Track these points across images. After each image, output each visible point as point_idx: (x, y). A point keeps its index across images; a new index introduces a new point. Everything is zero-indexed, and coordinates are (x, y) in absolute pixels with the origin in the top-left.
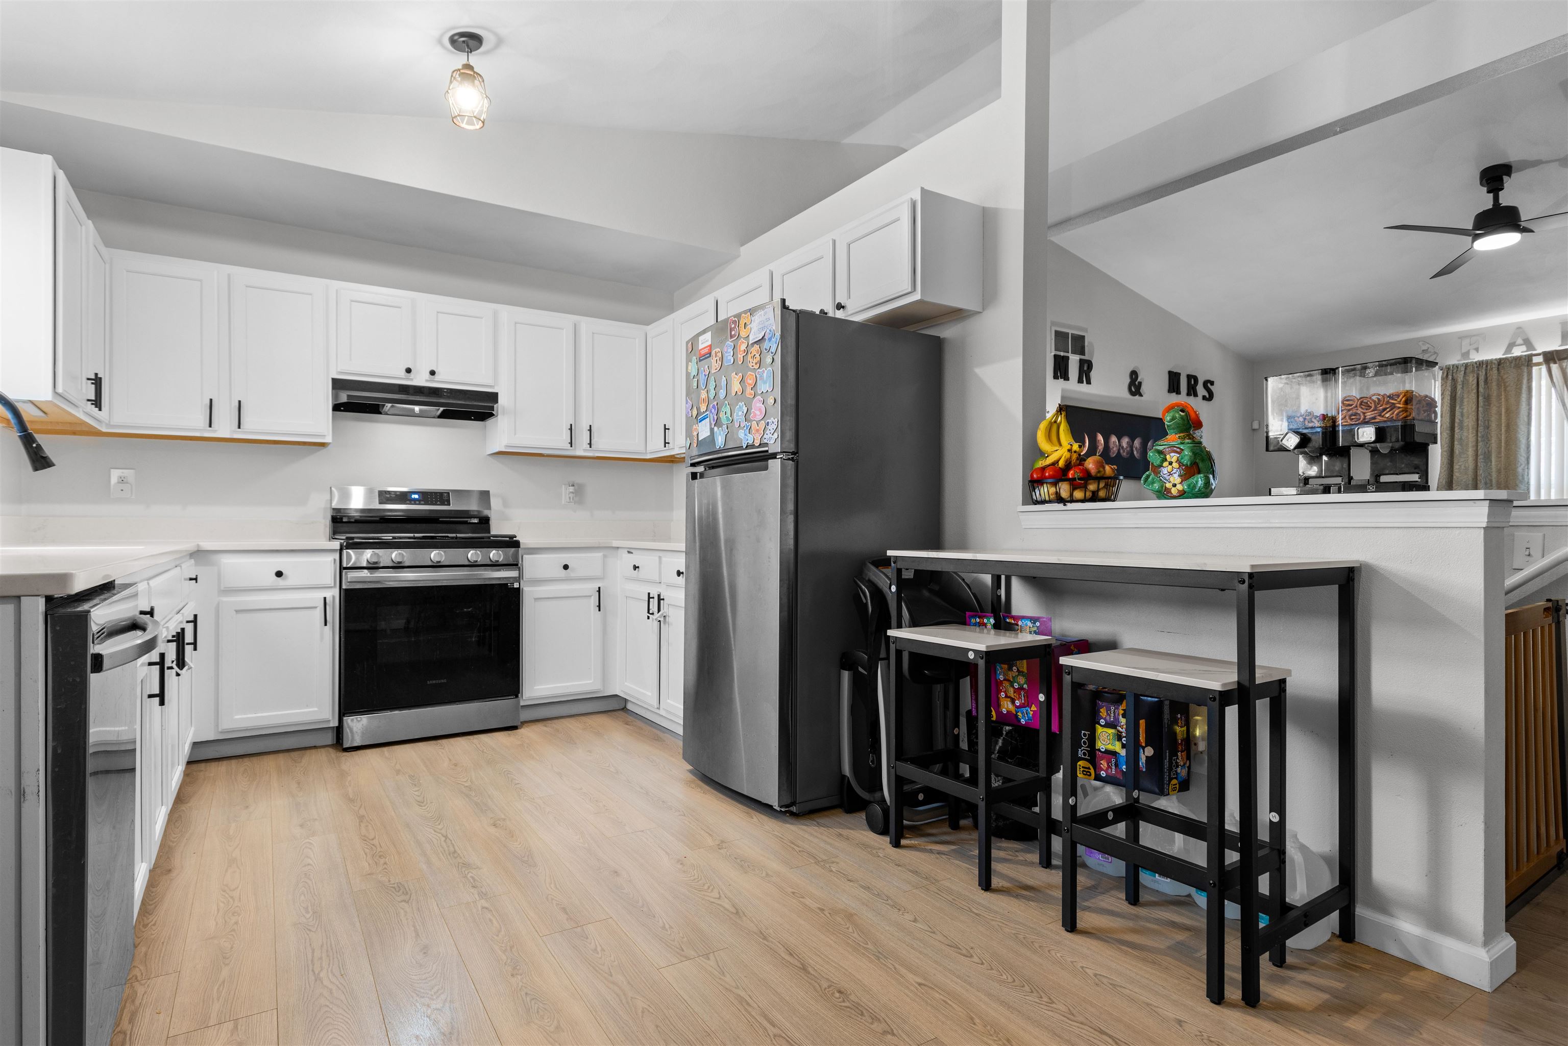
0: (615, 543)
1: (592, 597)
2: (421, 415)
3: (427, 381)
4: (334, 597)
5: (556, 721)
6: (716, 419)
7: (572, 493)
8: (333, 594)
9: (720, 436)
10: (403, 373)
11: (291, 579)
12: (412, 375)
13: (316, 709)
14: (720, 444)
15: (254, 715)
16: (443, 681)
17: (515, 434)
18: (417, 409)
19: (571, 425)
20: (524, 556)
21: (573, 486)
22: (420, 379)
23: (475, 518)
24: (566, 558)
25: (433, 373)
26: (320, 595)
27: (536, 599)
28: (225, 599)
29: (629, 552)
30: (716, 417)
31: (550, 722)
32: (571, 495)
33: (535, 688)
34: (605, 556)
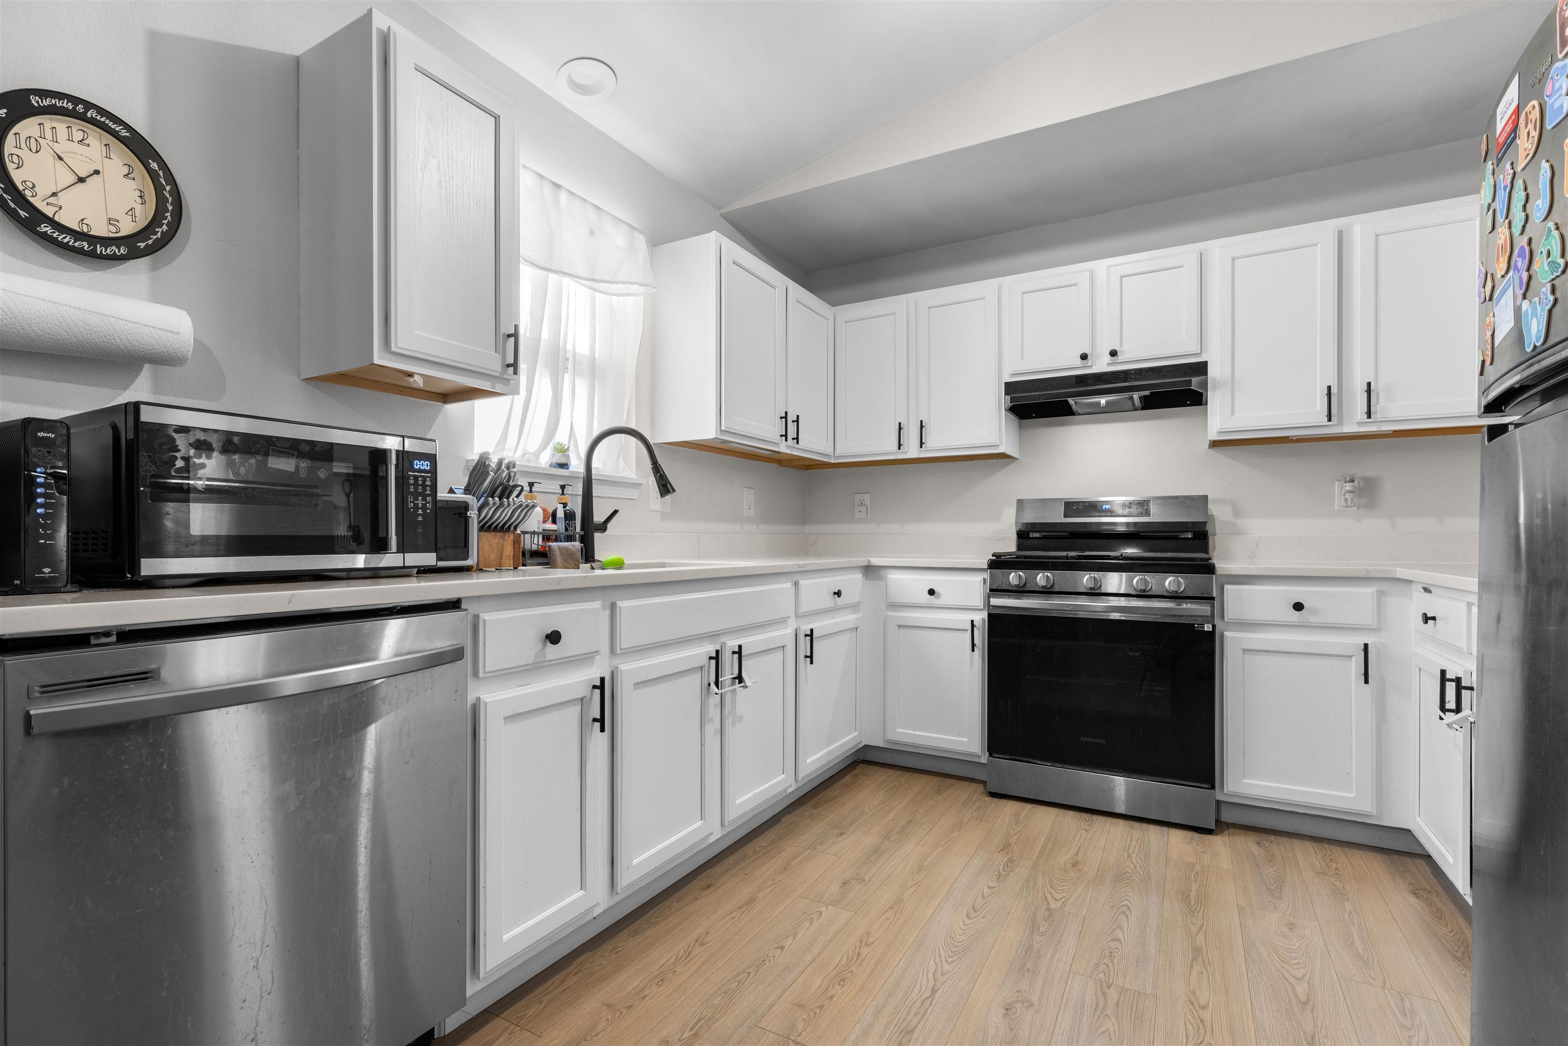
0: (1401, 573)
1: (1353, 658)
2: (1110, 409)
3: (1109, 364)
4: (983, 620)
5: (1283, 840)
6: (1525, 280)
7: (1350, 492)
8: (981, 617)
9: (1535, 319)
10: (1078, 362)
11: (945, 598)
12: (1089, 362)
13: (966, 740)
14: (1534, 339)
15: (912, 732)
16: (1100, 741)
17: (1233, 414)
18: (1103, 401)
19: (1329, 388)
20: (1227, 587)
21: (1353, 481)
22: (1101, 365)
23: (1188, 532)
24: (1298, 592)
25: (1113, 353)
26: (969, 616)
27: (1245, 651)
28: (890, 613)
29: (1427, 590)
30: (1525, 276)
31: (1272, 838)
32: (1348, 496)
33: (1244, 781)
34: (1381, 594)
